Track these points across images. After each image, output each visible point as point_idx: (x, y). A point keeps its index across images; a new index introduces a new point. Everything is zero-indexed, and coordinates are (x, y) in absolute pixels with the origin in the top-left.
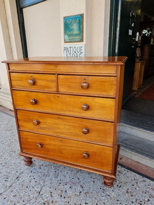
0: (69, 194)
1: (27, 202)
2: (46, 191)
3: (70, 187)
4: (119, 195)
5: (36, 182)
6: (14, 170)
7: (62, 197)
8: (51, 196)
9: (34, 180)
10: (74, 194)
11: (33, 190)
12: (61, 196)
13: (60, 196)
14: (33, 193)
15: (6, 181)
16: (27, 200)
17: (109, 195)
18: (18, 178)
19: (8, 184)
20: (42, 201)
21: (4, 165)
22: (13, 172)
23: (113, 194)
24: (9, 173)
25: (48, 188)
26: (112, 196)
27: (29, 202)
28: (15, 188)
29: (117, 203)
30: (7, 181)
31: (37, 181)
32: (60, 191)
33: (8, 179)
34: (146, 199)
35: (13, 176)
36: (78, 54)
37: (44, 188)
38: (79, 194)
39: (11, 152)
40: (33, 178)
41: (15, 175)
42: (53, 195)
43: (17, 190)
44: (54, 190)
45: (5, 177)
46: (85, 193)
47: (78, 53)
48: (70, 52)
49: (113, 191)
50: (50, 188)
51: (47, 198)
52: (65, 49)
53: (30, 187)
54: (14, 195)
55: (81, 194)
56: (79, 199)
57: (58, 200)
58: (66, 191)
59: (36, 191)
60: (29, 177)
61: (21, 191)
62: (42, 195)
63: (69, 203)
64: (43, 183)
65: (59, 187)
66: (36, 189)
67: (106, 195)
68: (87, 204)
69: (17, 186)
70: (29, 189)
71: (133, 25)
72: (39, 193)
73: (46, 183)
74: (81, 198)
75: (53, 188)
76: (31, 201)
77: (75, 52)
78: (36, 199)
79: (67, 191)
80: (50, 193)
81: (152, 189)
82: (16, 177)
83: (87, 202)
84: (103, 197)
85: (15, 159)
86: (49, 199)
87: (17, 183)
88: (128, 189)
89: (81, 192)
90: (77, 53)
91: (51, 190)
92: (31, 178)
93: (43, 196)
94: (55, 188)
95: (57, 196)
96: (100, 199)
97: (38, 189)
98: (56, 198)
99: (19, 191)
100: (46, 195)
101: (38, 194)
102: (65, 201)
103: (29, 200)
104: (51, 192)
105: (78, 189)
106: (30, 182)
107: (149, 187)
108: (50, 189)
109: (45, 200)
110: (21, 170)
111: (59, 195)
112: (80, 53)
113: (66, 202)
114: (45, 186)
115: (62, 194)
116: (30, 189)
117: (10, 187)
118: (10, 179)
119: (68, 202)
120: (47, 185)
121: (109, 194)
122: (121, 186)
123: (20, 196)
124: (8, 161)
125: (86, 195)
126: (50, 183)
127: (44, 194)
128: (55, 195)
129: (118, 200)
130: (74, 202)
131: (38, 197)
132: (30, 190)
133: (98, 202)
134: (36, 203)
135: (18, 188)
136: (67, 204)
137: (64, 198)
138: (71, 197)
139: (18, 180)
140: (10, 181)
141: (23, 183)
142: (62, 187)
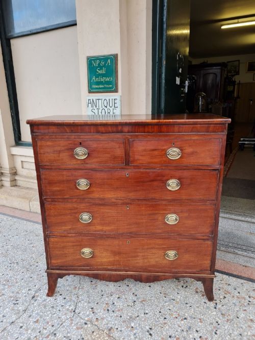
0: (118, 307)
1: (58, 326)
2: (83, 308)
3: (119, 298)
4: (186, 297)
5: (65, 298)
6: (25, 288)
7: (110, 312)
8: (93, 313)
9: (60, 296)
10: (126, 305)
11: (64, 310)
12: (108, 310)
14: (64, 313)
15: (15, 304)
16: (58, 324)
17: (174, 300)
18: (35, 298)
19: (21, 308)
20: (82, 321)
21: (4, 283)
22: (23, 291)
23: (179, 297)
24: (18, 293)
25: (86, 304)
26: (178, 300)
27: (62, 326)
28: (33, 311)
29: (186, 307)
30: (18, 304)
31: (67, 298)
32: (105, 305)
33: (18, 302)
34: (222, 297)
35: (25, 296)
36: (111, 109)
37: (80, 304)
38: (133, 304)
39: (11, 264)
40: (58, 295)
41: (28, 294)
42: (95, 311)
43: (38, 314)
44: (95, 304)
45: (12, 299)
46: (141, 302)
48: (98, 106)
49: (178, 293)
50: (89, 302)
51: (88, 316)
52: (90, 102)
53: (57, 306)
54: (36, 320)
55: (135, 303)
56: (134, 310)
57: (105, 316)
58: (114, 303)
59: (68, 310)
61: (45, 314)
62: (79, 313)
63: (121, 317)
64: (77, 298)
65: (103, 300)
66: (68, 307)
67: (170, 300)
68: (147, 314)
69: (36, 308)
70: (56, 309)
71: (180, 71)
72: (74, 311)
73: (80, 298)
74: (138, 309)
75: (94, 302)
76: (64, 324)
77: (106, 107)
78: (72, 320)
79: (116, 303)
80: (91, 309)
81: (226, 284)
82: (31, 297)
83: (147, 312)
84: (166, 302)
85: (21, 273)
86: (90, 317)
87: (35, 305)
88: (197, 288)
89: (135, 301)
91: (92, 305)
93: (81, 314)
94: (96, 302)
95: (102, 311)
96: (163, 306)
97: (72, 308)
98: (101, 314)
99: (41, 314)
100: (85, 312)
101: (73, 313)
102: (115, 315)
103: (61, 323)
105: (131, 298)
106: (55, 300)
107: (222, 282)
108: (89, 305)
109: (86, 319)
110: (36, 287)
111: (104, 310)
112: (113, 107)
113: (117, 316)
114: (80, 302)
115: (109, 308)
116: (58, 309)
117: (25, 311)
118: (20, 301)
119: (119, 316)
120: (83, 300)
121: (174, 298)
122: (187, 286)
123: (44, 320)
124: (11, 277)
125: (143, 304)
126: (88, 297)
127: (82, 312)
128: (99, 311)
129: (187, 304)
130: (129, 314)
131: (74, 317)
133: (161, 309)
134: (73, 325)
135: (39, 311)
136: (119, 318)
137: (113, 311)
138: (122, 310)
139: (36, 300)
140: (23, 304)
141: (45, 302)
142: (107, 299)
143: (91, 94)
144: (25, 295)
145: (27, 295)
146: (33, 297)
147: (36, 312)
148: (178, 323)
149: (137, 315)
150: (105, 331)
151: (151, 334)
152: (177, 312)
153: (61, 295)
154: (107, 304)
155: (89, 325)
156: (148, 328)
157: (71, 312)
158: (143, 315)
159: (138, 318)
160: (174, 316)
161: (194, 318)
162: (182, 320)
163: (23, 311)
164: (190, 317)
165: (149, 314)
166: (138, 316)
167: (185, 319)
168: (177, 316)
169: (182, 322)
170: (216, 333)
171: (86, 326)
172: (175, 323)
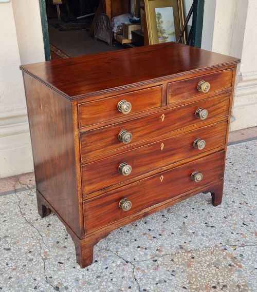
2: (130, 253)
5: (96, 261)
7: (158, 238)
8: (146, 249)
11: (114, 269)
12: (155, 237)
13: (155, 239)
14: (121, 272)
18: (61, 287)
20: (148, 262)
25: (126, 249)
27: (138, 281)
31: (97, 259)
32: (145, 236)
37: (121, 254)
38: (165, 218)
42: (145, 246)
44: (135, 242)
50: (127, 245)
51: (146, 254)
53: (101, 272)
55: (166, 216)
57: (160, 243)
58: (150, 230)
59: (118, 266)
62: (134, 260)
65: (135, 235)
66: (114, 264)
68: (187, 216)
70: (105, 275)
72: (127, 262)
74: (175, 219)
75: (131, 242)
76: (137, 277)
78: (138, 269)
80: (139, 249)
83: (184, 215)
86: (149, 253)
89: (163, 216)
93: (138, 259)
94: (133, 240)
95: (151, 242)
97: (120, 262)
98: (154, 244)
100: (138, 255)
101: (129, 264)
102: (166, 236)
103: (133, 280)
104: (139, 247)
108: (131, 247)
109: (149, 257)
110: (38, 279)
111: (151, 240)
113: (169, 235)
114: (117, 252)
115: (153, 236)
116: (108, 273)
120: (117, 248)
125: (173, 212)
126: (117, 243)
127: (136, 257)
128: (148, 244)
130: (176, 227)
131: (136, 265)
132: (111, 273)
133: (190, 207)
134: (146, 271)
137: (160, 235)
138: (164, 228)
139: (66, 288)
146: (57, 289)
149: (182, 223)
150: (180, 252)
151: (212, 227)
152: (203, 200)
154: (144, 234)
155: (161, 259)
156: (203, 225)
157: (125, 265)
158: (186, 220)
159: (186, 224)
160: (206, 204)
165: (189, 216)
166: (184, 223)
168: (208, 202)
171: (159, 262)
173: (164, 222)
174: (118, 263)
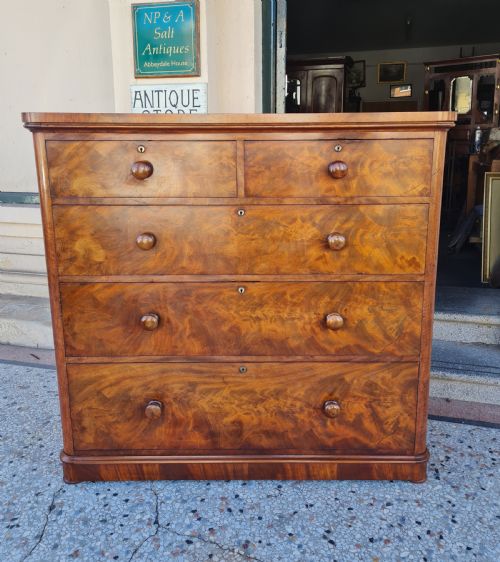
0: (249, 501)
1: (129, 556)
2: (174, 513)
3: (244, 484)
5: (127, 501)
6: (26, 492)
7: (234, 513)
8: (199, 519)
9: (115, 498)
10: (265, 496)
11: (132, 523)
12: (230, 510)
13: (227, 512)
14: (133, 530)
15: (12, 527)
16: (128, 552)
18: (58, 509)
19: (29, 533)
20: (179, 538)
22: (24, 499)
24: (11, 504)
25: (177, 505)
27: (137, 555)
28: (59, 536)
30: (18, 526)
31: (131, 498)
32: (219, 502)
33: (16, 522)
34: (442, 458)
35: (32, 508)
36: (186, 110)
37: (163, 508)
38: (277, 492)
40: (109, 496)
41: (37, 502)
42: (202, 515)
43: (72, 539)
44: (198, 503)
46: (293, 486)
47: (184, 109)
48: (156, 104)
50: (184, 501)
51: (189, 526)
52: (138, 97)
53: (114, 518)
54: (72, 552)
55: (282, 489)
56: (283, 502)
57: (226, 522)
58: (237, 496)
59: (140, 521)
60: (94, 496)
61: (91, 536)
62: (168, 525)
63: (260, 518)
64: (155, 497)
65: (211, 492)
66: (138, 517)
68: (311, 506)
69: (64, 529)
70: (114, 524)
72: (156, 522)
73: (161, 495)
74: (290, 499)
75: (194, 500)
76: (141, 550)
77: (175, 106)
78: (157, 540)
79: (241, 495)
80: (191, 514)
81: (442, 435)
82: (47, 508)
83: (310, 502)
85: (6, 464)
86: (195, 527)
87: (60, 522)
89: (280, 487)
90: (180, 106)
91: (191, 505)
92: (101, 497)
93: (173, 526)
94: (199, 499)
95: (218, 513)
97: (148, 516)
98: (216, 519)
100: (180, 521)
101: (154, 527)
102: (248, 517)
103: (132, 550)
104: (194, 511)
106: (105, 506)
107: (434, 433)
108: (186, 505)
109: (188, 533)
110: (53, 486)
111: (222, 511)
112: (190, 107)
113: (252, 519)
114: (162, 502)
115: (230, 507)
116: (118, 523)
117: (40, 537)
118: (23, 519)
119: (256, 517)
120: (168, 499)
123: (92, 549)
125: (299, 489)
126: (177, 491)
127: (175, 522)
128: (210, 514)
130: (276, 512)
131: (160, 533)
132: (122, 525)
133: (336, 494)
134: (161, 549)
135: (74, 533)
136: (258, 522)
137: (241, 511)
138: (258, 505)
139: (60, 513)
140: (30, 524)
141: (82, 514)
142: (220, 489)
143: (140, 81)
144: (30, 505)
145: (35, 505)
146: (51, 508)
147: (68, 536)
148: (379, 513)
149: (292, 511)
150: (236, 550)
151: (331, 542)
152: (368, 495)
153: (115, 495)
154: (222, 499)
155: (198, 545)
156: (321, 531)
157: (149, 524)
158: (304, 509)
159: (296, 516)
160: (366, 503)
161: (405, 501)
162: (383, 508)
163: (36, 537)
164: (397, 500)
165: (316, 506)
166: (295, 513)
167: (388, 504)
168: (372, 502)
169: (386, 511)
170: (454, 521)
171: (191, 547)
172: (373, 515)
173: (268, 496)
174: (146, 518)
